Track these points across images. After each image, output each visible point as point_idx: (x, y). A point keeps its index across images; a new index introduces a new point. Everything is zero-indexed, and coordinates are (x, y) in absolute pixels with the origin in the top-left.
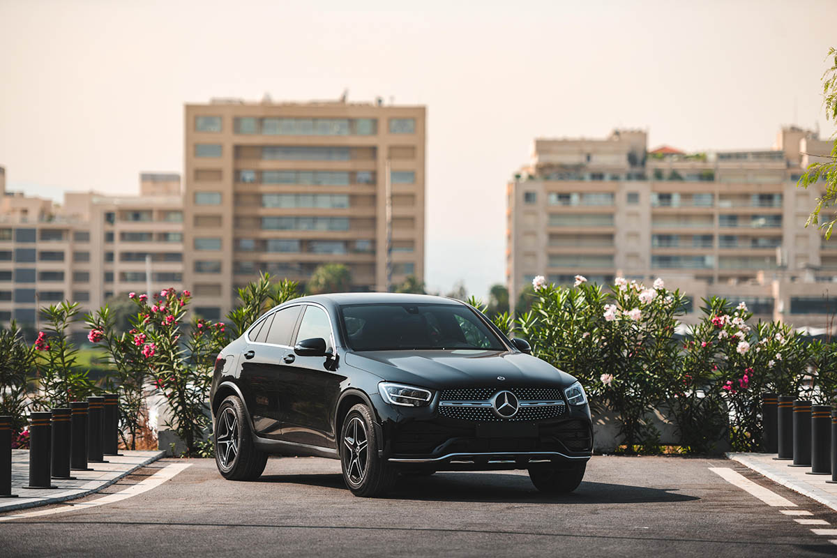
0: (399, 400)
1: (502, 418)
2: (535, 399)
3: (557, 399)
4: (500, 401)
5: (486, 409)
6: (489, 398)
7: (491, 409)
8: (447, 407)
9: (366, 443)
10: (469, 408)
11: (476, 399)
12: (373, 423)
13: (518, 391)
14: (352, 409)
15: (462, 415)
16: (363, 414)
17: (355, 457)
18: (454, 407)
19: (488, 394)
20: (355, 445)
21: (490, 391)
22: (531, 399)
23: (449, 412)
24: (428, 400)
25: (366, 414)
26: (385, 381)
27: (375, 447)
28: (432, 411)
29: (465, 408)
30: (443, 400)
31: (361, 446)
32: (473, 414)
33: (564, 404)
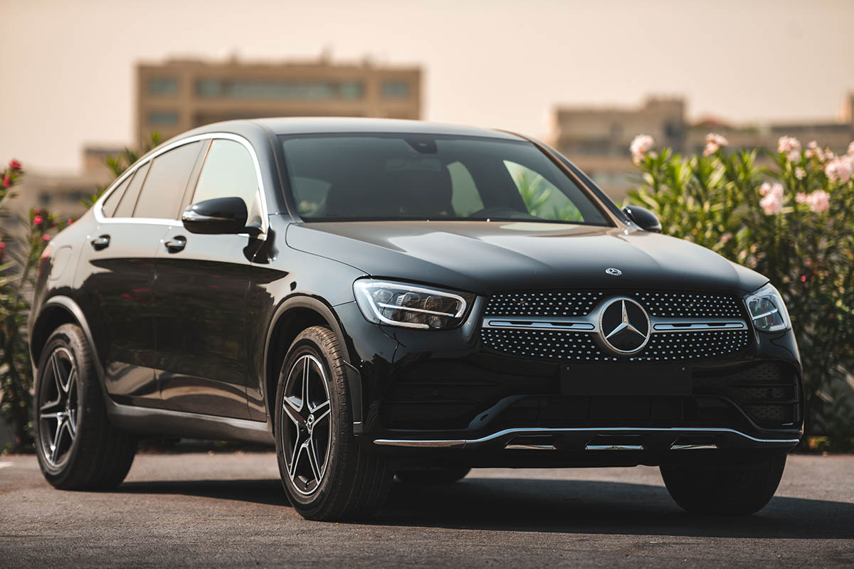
0: (399, 315)
1: (615, 354)
2: (685, 316)
3: (731, 317)
4: (611, 319)
5: (582, 334)
6: (589, 312)
7: (593, 336)
8: (500, 330)
9: (327, 407)
10: (547, 332)
11: (560, 315)
12: (342, 365)
13: (648, 299)
14: (300, 337)
15: (532, 348)
16: (322, 347)
17: (305, 436)
18: (515, 331)
19: (585, 303)
20: (305, 412)
21: (590, 299)
22: (677, 316)
23: (503, 340)
24: (458, 315)
25: (327, 346)
26: (368, 277)
27: (347, 418)
28: (468, 339)
29: (538, 332)
30: (490, 315)
31: (317, 414)
32: (553, 346)
33: (746, 328)
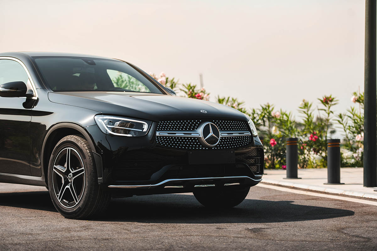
1: (207, 146)
2: (230, 130)
3: (245, 130)
4: (206, 131)
5: (194, 138)
6: (196, 128)
7: (199, 138)
8: (163, 137)
10: (181, 137)
11: (186, 130)
12: (91, 152)
13: (217, 123)
15: (176, 144)
16: (79, 144)
17: (67, 183)
18: (169, 137)
19: (195, 125)
20: (68, 172)
21: (197, 123)
22: (228, 130)
23: (165, 142)
24: (145, 130)
25: (81, 143)
26: (101, 114)
27: (94, 175)
29: (178, 137)
30: (159, 130)
31: (74, 174)
33: (250, 135)
